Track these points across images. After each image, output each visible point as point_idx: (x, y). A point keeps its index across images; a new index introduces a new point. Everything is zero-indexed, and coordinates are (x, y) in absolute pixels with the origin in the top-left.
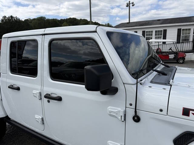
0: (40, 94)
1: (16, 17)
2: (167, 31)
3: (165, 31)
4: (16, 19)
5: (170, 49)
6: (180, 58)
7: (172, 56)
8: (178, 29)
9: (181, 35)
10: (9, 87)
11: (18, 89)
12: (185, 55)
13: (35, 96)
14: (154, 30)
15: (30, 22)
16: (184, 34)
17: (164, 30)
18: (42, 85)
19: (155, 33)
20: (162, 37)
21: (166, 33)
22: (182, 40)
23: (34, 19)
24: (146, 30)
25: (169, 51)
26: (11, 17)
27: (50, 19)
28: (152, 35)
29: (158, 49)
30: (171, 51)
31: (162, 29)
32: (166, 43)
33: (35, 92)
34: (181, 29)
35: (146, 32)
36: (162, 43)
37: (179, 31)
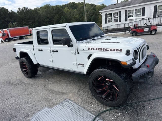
0: (50, 50)
1: (28, 8)
2: (145, 9)
3: (144, 9)
4: (28, 9)
5: (145, 24)
6: (152, 30)
7: (146, 30)
8: (154, 6)
9: (157, 11)
10: (38, 50)
11: (42, 50)
12: (156, 28)
13: (49, 52)
14: (134, 9)
15: (38, 11)
16: (159, 10)
17: (142, 8)
18: (51, 47)
19: (136, 11)
20: (141, 14)
21: (145, 10)
22: (158, 15)
23: (41, 7)
24: (128, 10)
25: (144, 25)
26: (24, 8)
27: (54, 6)
28: (133, 13)
29: (135, 25)
30: (146, 25)
31: (141, 7)
32: (145, 19)
33: (48, 50)
34: (157, 6)
35: (128, 11)
36: (141, 19)
37: (155, 7)
